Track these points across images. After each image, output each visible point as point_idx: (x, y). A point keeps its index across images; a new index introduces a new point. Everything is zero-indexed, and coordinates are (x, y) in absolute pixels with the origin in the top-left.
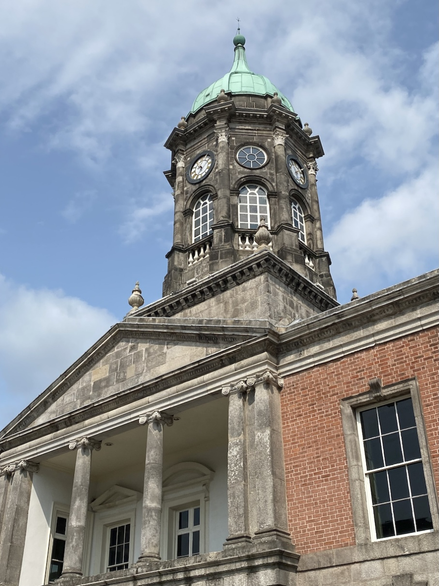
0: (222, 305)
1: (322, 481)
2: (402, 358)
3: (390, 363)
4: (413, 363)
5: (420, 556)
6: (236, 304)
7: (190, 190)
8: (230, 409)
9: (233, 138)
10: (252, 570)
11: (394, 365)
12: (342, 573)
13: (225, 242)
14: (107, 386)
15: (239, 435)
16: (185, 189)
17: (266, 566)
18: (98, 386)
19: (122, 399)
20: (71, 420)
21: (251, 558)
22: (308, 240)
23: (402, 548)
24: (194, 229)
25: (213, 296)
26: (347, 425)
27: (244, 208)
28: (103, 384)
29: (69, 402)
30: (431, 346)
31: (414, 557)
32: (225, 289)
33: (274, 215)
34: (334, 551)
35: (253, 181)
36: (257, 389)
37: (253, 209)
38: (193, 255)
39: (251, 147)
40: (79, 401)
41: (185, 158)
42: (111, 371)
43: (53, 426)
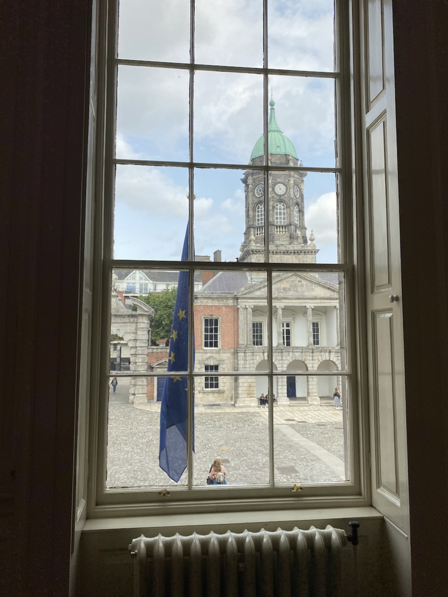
7: (275, 197)
13: (295, 232)
16: (273, 195)
18: (284, 289)
19: (299, 298)
20: (277, 299)
24: (276, 216)
33: (301, 221)
39: (296, 186)
40: (276, 292)
41: (272, 179)
42: (290, 286)
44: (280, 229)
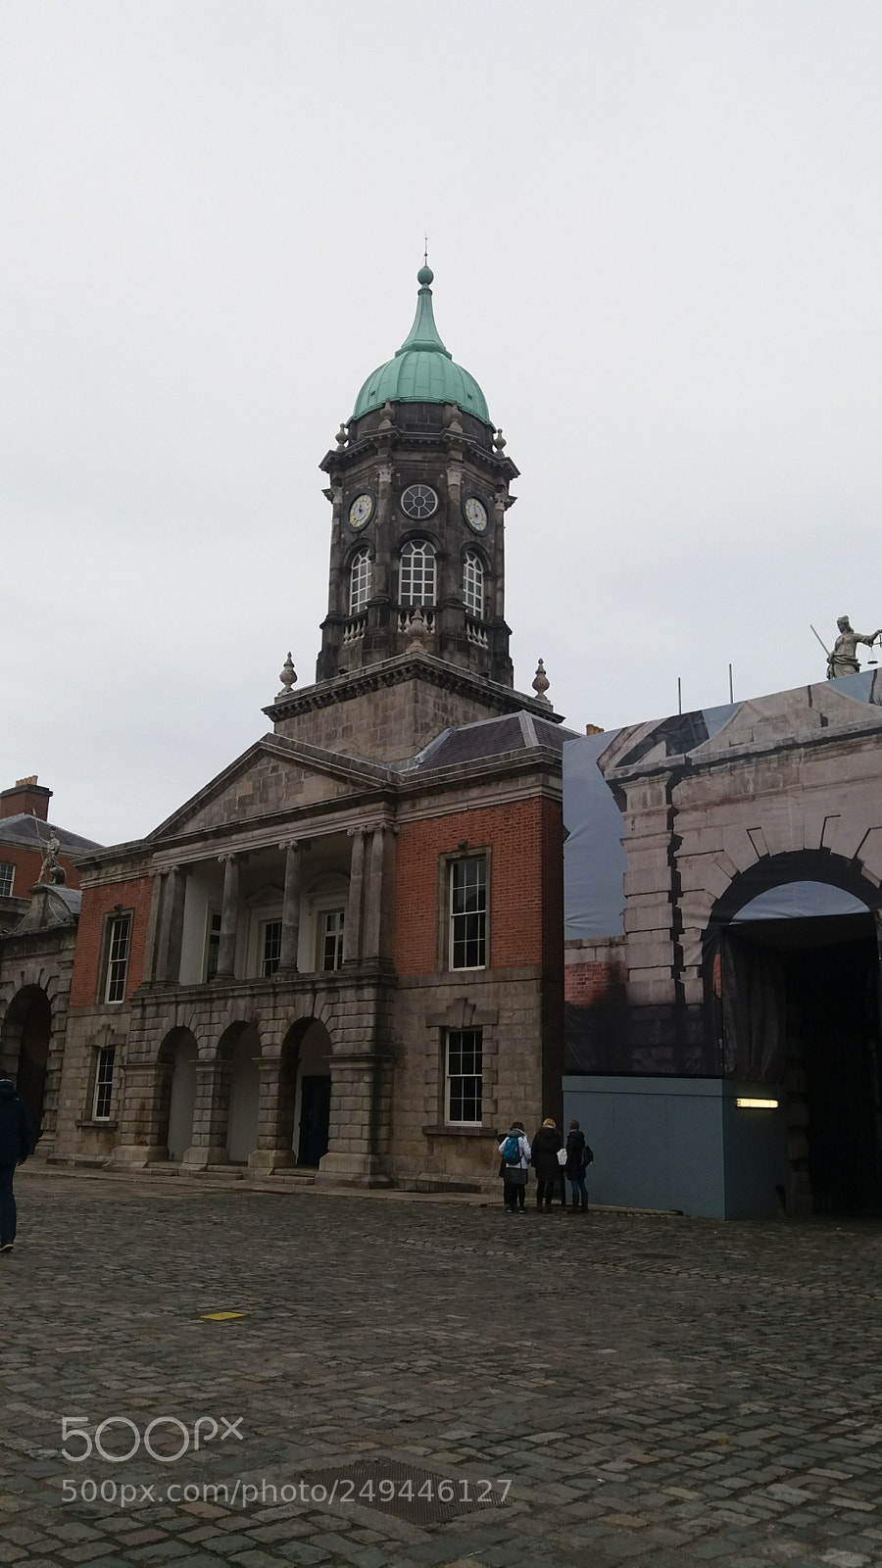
0: (372, 707)
2: (485, 826)
3: (476, 827)
4: (491, 831)
5: (474, 986)
6: (385, 709)
7: (347, 539)
8: (354, 849)
9: (398, 475)
10: (360, 987)
11: (479, 830)
12: (425, 993)
13: (381, 626)
14: (251, 804)
15: (359, 874)
16: (343, 536)
17: (369, 985)
18: (244, 802)
19: (264, 822)
20: (220, 833)
21: (359, 978)
22: (485, 606)
23: (464, 979)
24: (352, 593)
25: (364, 694)
26: (442, 876)
27: (407, 575)
28: (248, 801)
29: (216, 815)
30: (504, 819)
31: (471, 987)
32: (375, 689)
33: (441, 585)
34: (421, 977)
35: (418, 536)
36: (376, 836)
37: (418, 576)
38: (349, 632)
39: (420, 486)
40: (226, 814)
41: (344, 491)
42: (253, 789)
43: (202, 836)
44: (355, 628)
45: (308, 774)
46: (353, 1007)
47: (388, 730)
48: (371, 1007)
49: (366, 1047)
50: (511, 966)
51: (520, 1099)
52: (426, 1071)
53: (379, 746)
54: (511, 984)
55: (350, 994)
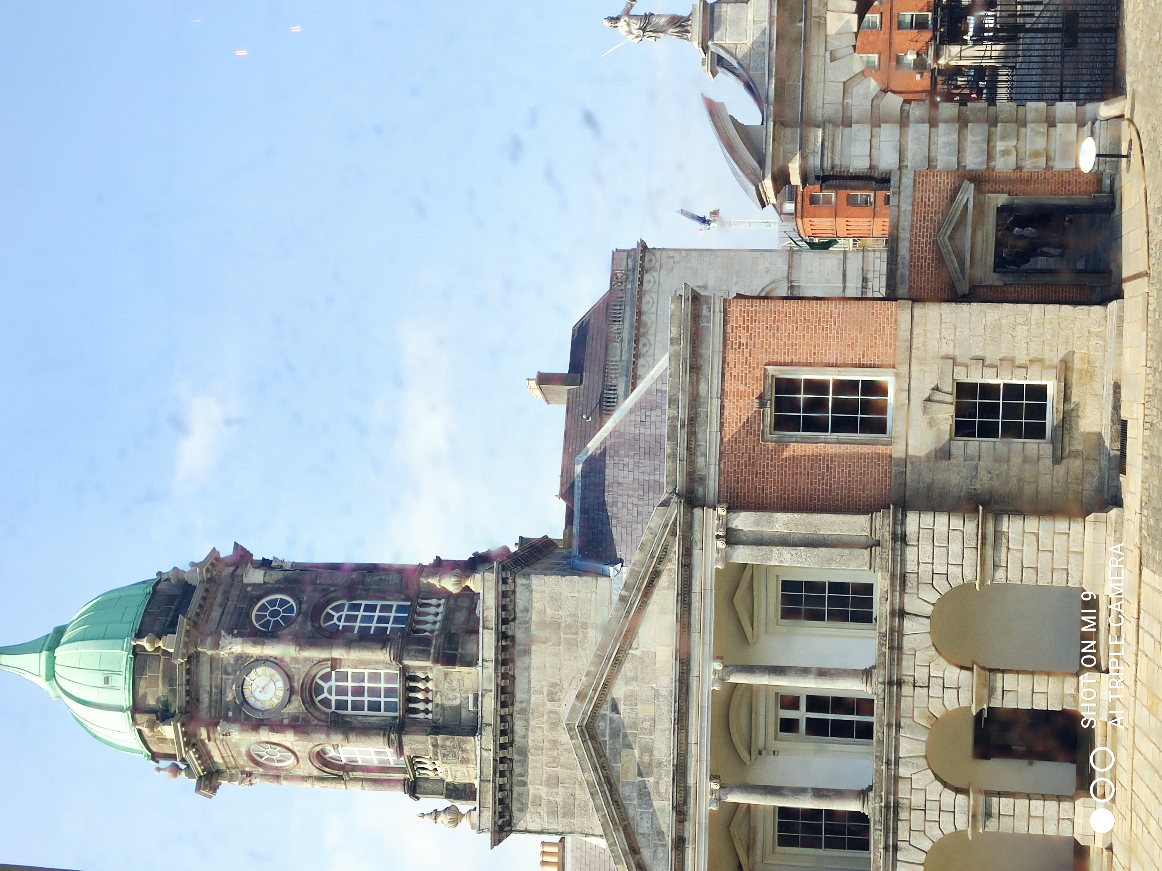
0: (534, 647)
1: (831, 472)
2: (742, 376)
3: (742, 388)
4: (750, 367)
9: (236, 631)
10: (904, 539)
11: (746, 385)
12: (912, 464)
14: (651, 752)
15: (771, 551)
17: (903, 524)
19: (682, 718)
23: (903, 405)
24: (365, 712)
27: (364, 629)
28: (646, 758)
30: (739, 348)
31: (911, 397)
33: (382, 596)
34: (893, 468)
35: (318, 616)
36: (732, 524)
37: (367, 619)
39: (254, 613)
44: (416, 700)
45: (635, 644)
46: (926, 547)
47: (569, 620)
48: (927, 519)
49: (971, 527)
50: (895, 341)
51: (1029, 330)
52: (995, 461)
53: (585, 637)
54: (915, 340)
55: (911, 554)
